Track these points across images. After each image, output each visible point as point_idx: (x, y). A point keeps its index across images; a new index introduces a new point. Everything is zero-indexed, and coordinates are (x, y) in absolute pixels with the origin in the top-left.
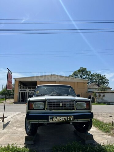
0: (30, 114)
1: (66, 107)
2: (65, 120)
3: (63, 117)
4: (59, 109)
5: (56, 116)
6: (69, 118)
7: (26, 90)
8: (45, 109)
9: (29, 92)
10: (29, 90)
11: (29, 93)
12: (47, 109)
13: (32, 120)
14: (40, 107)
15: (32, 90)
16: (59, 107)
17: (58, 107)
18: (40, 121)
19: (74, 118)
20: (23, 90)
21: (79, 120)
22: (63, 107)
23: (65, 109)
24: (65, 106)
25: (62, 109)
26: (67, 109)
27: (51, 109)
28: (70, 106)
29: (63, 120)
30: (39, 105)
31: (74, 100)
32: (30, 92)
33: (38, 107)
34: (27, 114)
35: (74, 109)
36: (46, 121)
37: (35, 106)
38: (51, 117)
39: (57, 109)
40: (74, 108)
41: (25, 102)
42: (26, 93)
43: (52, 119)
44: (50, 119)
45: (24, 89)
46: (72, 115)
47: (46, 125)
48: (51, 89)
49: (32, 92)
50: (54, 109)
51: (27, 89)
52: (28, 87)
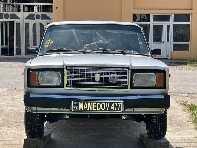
0: (32, 96)
1: (109, 83)
2: (106, 109)
3: (101, 103)
4: (94, 86)
5: (87, 101)
6: (115, 105)
7: (18, 14)
8: (63, 87)
9: (28, 21)
10: (27, 14)
11: (27, 25)
12: (67, 86)
13: (37, 107)
14: (52, 81)
15: (38, 17)
16: (94, 83)
17: (91, 83)
18: (55, 110)
19: (126, 107)
20: (7, 16)
21: (136, 110)
22: (103, 83)
23: (106, 86)
24: (106, 80)
25: (100, 86)
26: (112, 86)
27: (76, 85)
28: (118, 82)
29: (101, 110)
30: (50, 78)
31: (128, 68)
32: (31, 22)
33: (48, 82)
34: (25, 96)
35: (127, 88)
36: (65, 109)
37: (41, 78)
38: (75, 103)
39: (88, 86)
40: (126, 86)
41: (16, 56)
42: (18, 25)
43: (78, 105)
44: (74, 105)
45: (9, 13)
46: (121, 100)
47: (67, 119)
48: (84, 35)
49: (38, 21)
50: (82, 86)
51: (19, 10)
52: (22, 4)
